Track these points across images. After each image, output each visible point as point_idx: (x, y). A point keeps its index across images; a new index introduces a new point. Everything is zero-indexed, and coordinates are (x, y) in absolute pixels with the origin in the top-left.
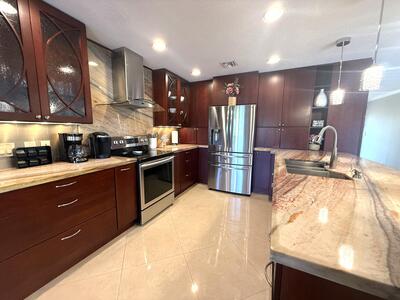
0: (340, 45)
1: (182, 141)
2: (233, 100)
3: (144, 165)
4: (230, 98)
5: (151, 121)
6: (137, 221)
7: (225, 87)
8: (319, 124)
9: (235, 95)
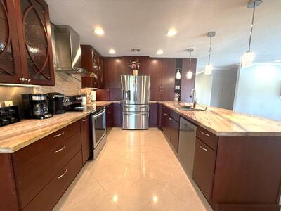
0: (189, 51)
1: (98, 99)
2: (136, 72)
3: (94, 116)
4: (134, 71)
5: (80, 84)
6: (91, 158)
7: (130, 64)
8: (177, 87)
9: (137, 69)
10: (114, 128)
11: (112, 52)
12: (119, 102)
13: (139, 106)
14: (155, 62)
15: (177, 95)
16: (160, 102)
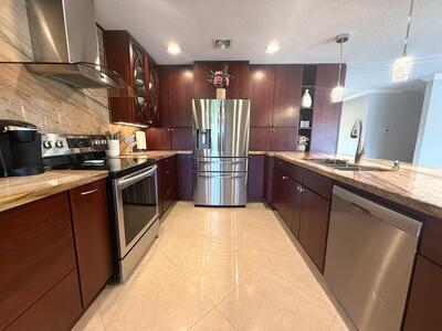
0: (339, 41)
1: (151, 146)
2: (222, 93)
4: (218, 90)
5: (106, 113)
7: (211, 76)
8: (305, 124)
9: (225, 87)
10: (179, 203)
11: (174, 50)
12: (189, 152)
13: (228, 162)
14: (259, 76)
15: (303, 139)
16: (271, 154)
